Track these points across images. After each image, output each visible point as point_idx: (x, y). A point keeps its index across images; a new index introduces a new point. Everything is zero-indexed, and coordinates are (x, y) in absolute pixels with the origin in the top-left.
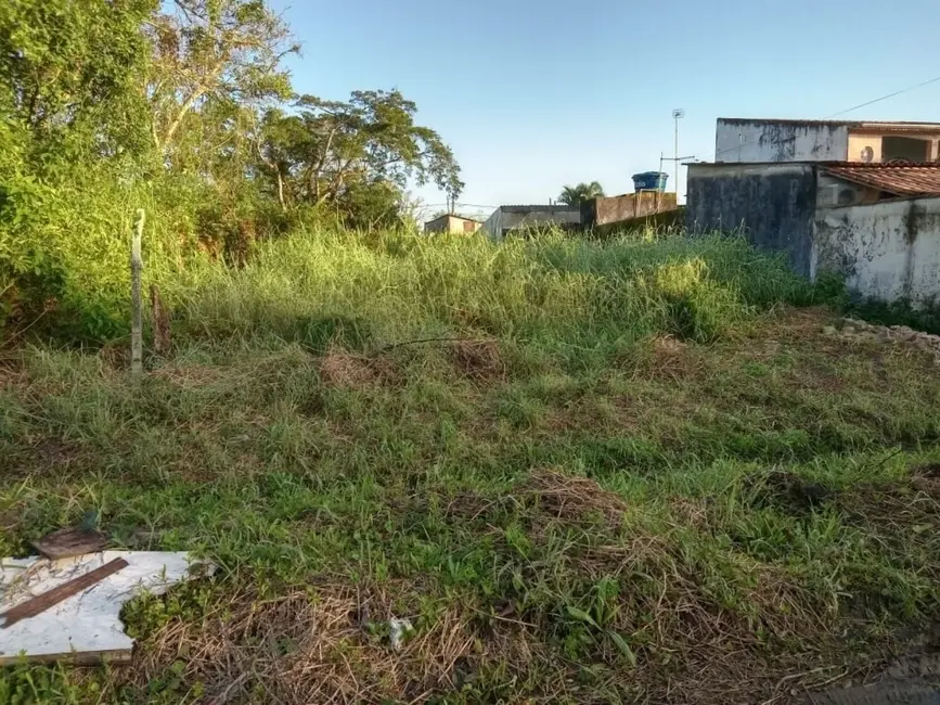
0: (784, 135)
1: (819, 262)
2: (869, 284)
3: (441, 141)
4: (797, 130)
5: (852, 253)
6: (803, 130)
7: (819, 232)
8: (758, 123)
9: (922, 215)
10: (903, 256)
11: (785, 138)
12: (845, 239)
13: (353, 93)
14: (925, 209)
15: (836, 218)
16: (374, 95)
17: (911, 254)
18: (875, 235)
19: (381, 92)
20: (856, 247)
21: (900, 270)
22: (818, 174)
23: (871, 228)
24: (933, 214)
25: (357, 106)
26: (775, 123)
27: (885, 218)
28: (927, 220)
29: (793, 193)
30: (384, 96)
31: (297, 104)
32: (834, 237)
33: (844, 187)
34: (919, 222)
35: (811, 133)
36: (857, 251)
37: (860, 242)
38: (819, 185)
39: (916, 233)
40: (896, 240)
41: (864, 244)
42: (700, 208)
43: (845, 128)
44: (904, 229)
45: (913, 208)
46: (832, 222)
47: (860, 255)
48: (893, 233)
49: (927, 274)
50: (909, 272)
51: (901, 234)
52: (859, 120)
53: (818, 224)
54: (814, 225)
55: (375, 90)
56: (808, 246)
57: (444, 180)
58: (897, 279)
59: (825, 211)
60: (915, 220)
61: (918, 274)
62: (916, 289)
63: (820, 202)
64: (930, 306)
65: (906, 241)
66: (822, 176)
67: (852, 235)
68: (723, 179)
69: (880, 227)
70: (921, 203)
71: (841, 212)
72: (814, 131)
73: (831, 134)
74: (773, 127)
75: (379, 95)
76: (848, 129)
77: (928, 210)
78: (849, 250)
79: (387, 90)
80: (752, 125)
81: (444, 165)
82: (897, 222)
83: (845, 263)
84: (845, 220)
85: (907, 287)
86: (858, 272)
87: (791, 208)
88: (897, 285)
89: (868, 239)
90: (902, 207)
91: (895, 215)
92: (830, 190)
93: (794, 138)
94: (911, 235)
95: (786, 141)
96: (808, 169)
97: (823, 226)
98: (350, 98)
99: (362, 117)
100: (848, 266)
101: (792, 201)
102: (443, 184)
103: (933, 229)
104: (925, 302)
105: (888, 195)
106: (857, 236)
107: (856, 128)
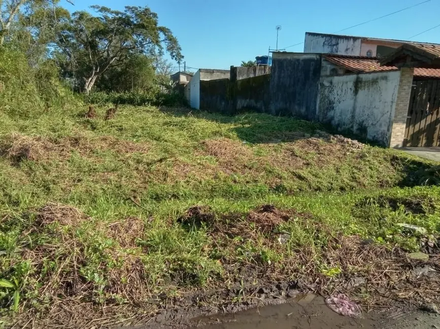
0: (334, 42)
1: (320, 103)
2: (338, 114)
3: (173, 35)
4: (340, 40)
5: (333, 99)
6: (342, 40)
7: (321, 88)
8: (323, 35)
9: (361, 82)
10: (352, 102)
11: (334, 43)
12: (330, 92)
13: (126, 7)
14: (362, 79)
15: (328, 82)
16: (137, 9)
17: (355, 100)
18: (342, 91)
19: (140, 7)
20: (334, 97)
21: (350, 108)
22: (322, 60)
23: (341, 87)
24: (365, 82)
25: (128, 14)
26: (330, 36)
27: (347, 83)
28: (363, 85)
29: (312, 68)
30: (142, 10)
31: (99, 11)
32: (327, 90)
33: (333, 67)
35: (346, 42)
36: (335, 98)
37: (336, 94)
38: (322, 65)
39: (358, 91)
40: (350, 93)
41: (338, 95)
42: (276, 74)
43: (360, 40)
44: (353, 88)
45: (358, 78)
46: (326, 84)
47: (336, 100)
48: (349, 90)
49: (361, 111)
50: (354, 110)
51: (352, 91)
52: (366, 37)
53: (320, 84)
54: (319, 85)
55: (137, 6)
56: (316, 95)
57: (174, 54)
58: (349, 112)
59: (324, 78)
60: (358, 85)
61: (357, 110)
62: (356, 118)
63: (322, 73)
64: (361, 126)
65: (353, 95)
66: (324, 60)
67: (333, 91)
68: (285, 60)
69: (344, 88)
70: (361, 76)
71: (329, 79)
72: (347, 41)
73: (354, 43)
74: (329, 38)
75: (139, 9)
76: (361, 41)
77: (363, 80)
78: (332, 98)
79: (143, 7)
80: (320, 36)
81: (174, 46)
82: (351, 85)
83: (330, 104)
84: (331, 83)
85: (353, 117)
86: (335, 108)
87: (311, 75)
88: (349, 115)
89: (339, 93)
90: (353, 77)
91: (350, 81)
92: (327, 67)
93: (338, 44)
94: (356, 92)
95: (334, 45)
96: (318, 57)
97: (322, 85)
98: (125, 9)
99: (131, 20)
100: (331, 106)
101: (311, 73)
102: (174, 56)
103: (365, 89)
104: (359, 125)
105: (349, 71)
106: (335, 91)
107: (365, 40)
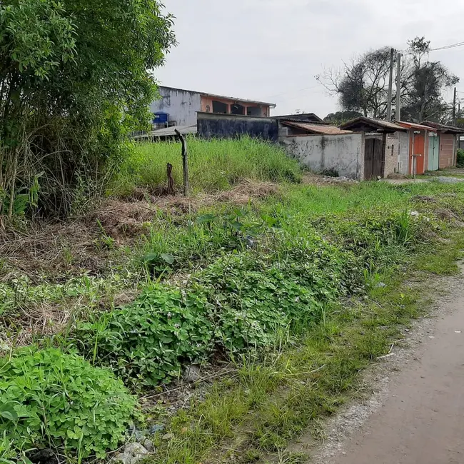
4: (171, 92)
6: (175, 93)
9: (327, 140)
10: (320, 155)
12: (294, 149)
14: (328, 138)
15: (290, 141)
17: (323, 154)
18: (307, 147)
20: (299, 152)
21: (319, 159)
22: (279, 123)
23: (306, 145)
24: (331, 140)
27: (312, 141)
28: (329, 142)
29: (266, 130)
32: (289, 147)
34: (326, 143)
35: (180, 95)
37: (300, 150)
38: (279, 127)
39: (325, 147)
40: (317, 149)
44: (320, 145)
45: (323, 138)
47: (301, 155)
48: (315, 146)
49: (330, 161)
50: (323, 160)
51: (319, 147)
53: (280, 142)
54: (278, 143)
58: (318, 163)
59: (283, 138)
60: (324, 142)
61: (326, 161)
62: (326, 166)
63: (280, 134)
65: (320, 150)
67: (297, 147)
69: (310, 144)
70: (326, 137)
71: (292, 139)
73: (191, 97)
76: (200, 96)
78: (296, 153)
82: (317, 143)
84: (294, 141)
85: (322, 166)
88: (318, 165)
89: (304, 149)
90: (319, 137)
91: (316, 140)
92: (285, 130)
93: (169, 96)
94: (323, 148)
97: (282, 143)
103: (331, 146)
106: (300, 147)
